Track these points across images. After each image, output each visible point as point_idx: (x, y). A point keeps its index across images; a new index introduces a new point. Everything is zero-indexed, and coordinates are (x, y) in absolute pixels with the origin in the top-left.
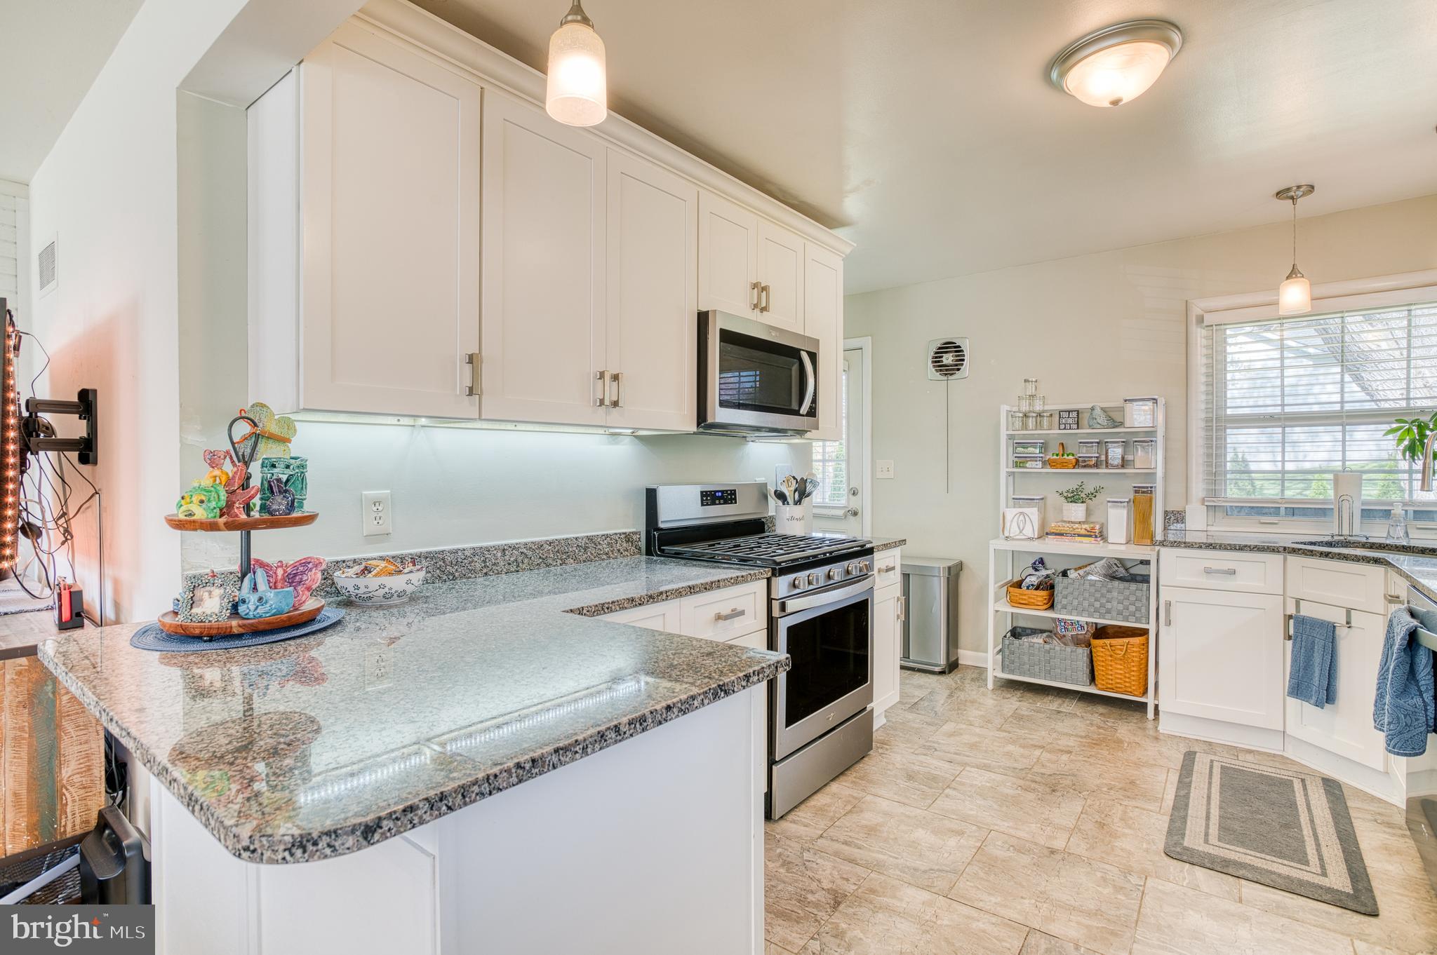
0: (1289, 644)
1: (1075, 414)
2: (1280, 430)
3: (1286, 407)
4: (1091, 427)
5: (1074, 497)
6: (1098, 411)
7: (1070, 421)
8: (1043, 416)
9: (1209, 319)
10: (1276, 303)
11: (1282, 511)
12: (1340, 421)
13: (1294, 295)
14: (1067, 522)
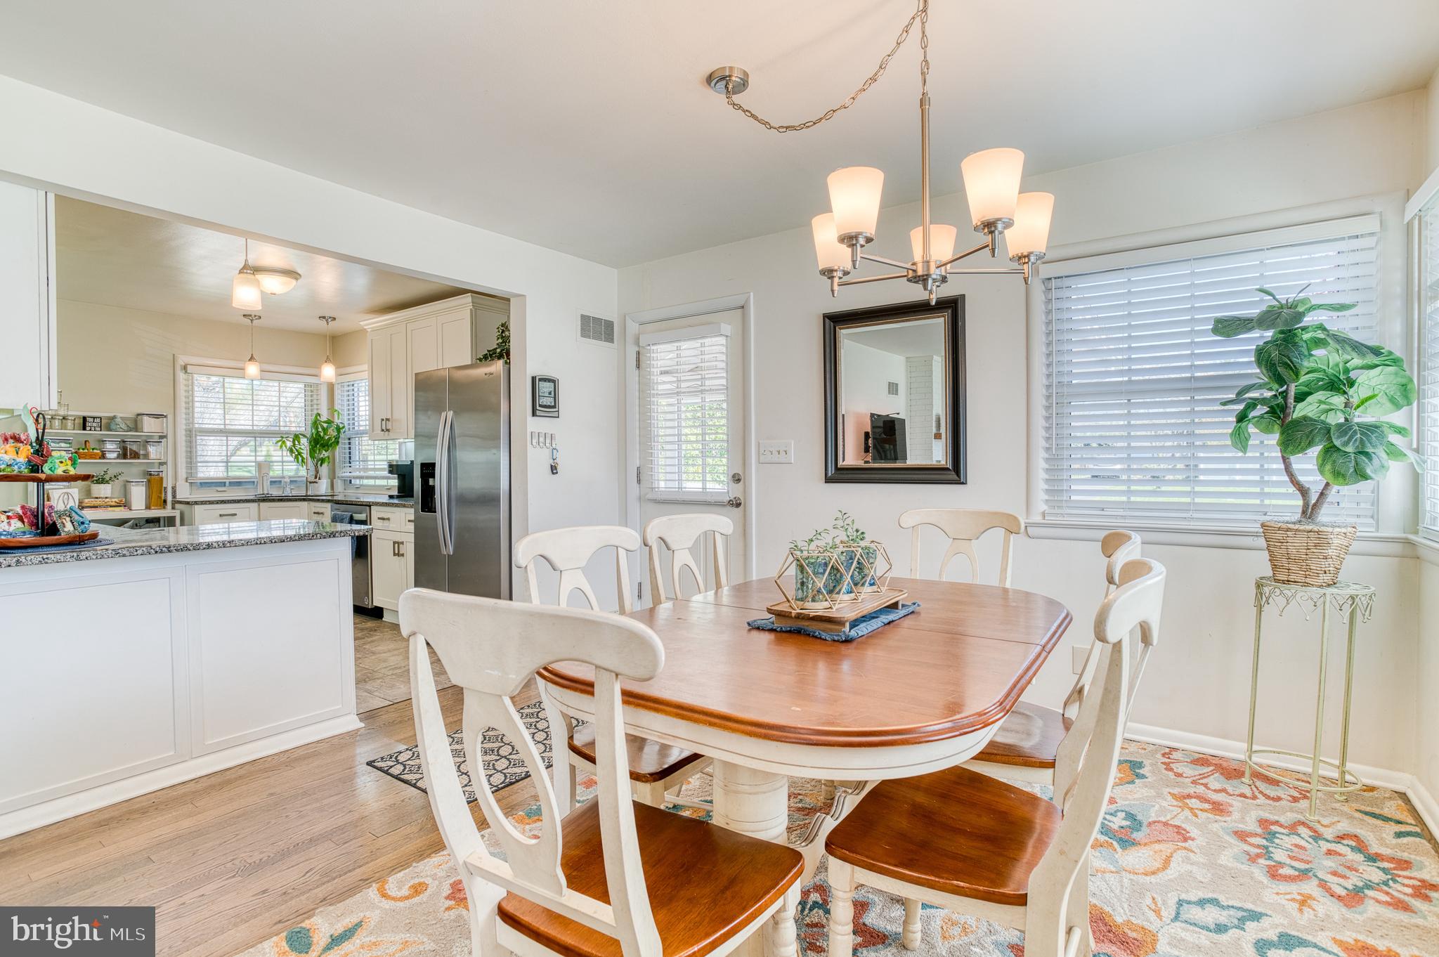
1: (98, 420)
2: (225, 438)
3: (227, 426)
4: (110, 430)
6: (118, 420)
7: (95, 425)
8: (68, 419)
9: (190, 369)
10: (242, 370)
11: (227, 484)
13: (253, 369)
14: (97, 498)
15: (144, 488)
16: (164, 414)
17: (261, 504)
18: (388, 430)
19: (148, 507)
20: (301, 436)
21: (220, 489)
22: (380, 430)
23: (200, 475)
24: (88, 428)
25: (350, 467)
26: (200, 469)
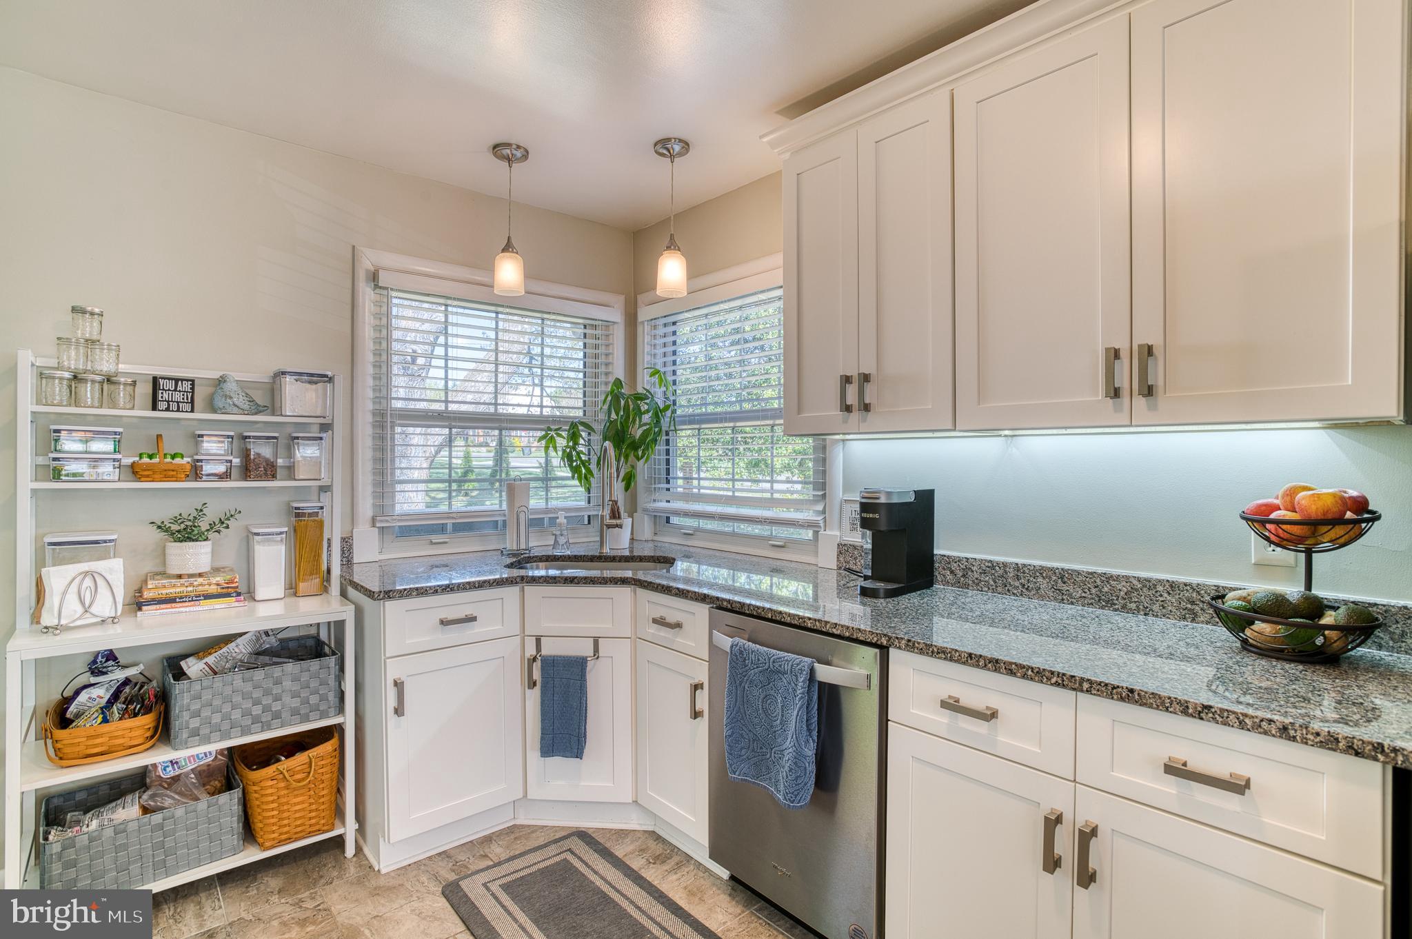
0: (534, 696)
1: (186, 386)
2: (446, 431)
3: (449, 405)
4: (214, 410)
5: (187, 533)
6: (230, 387)
7: (178, 396)
8: (118, 383)
9: (384, 279)
11: (449, 527)
12: (497, 425)
13: (509, 273)
14: (180, 576)
15: (284, 547)
16: (329, 374)
17: (530, 589)
19: (292, 590)
21: (436, 538)
23: (399, 509)
24: (162, 405)
25: (668, 489)
26: (399, 497)
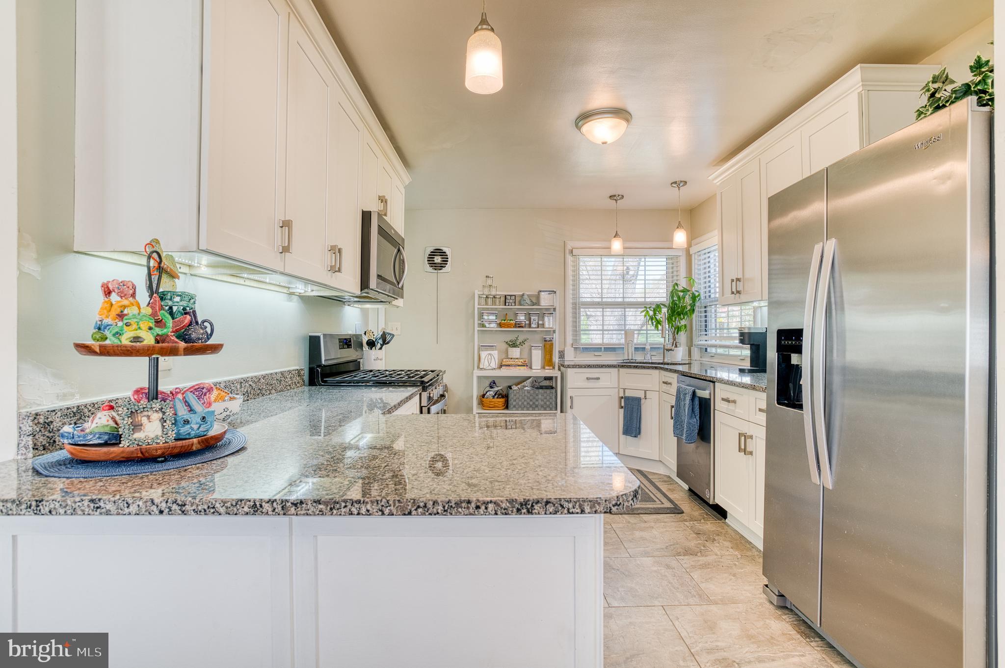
0: (622, 411)
1: (514, 297)
2: (601, 310)
3: (603, 299)
4: (520, 305)
5: (513, 345)
6: (526, 297)
8: (496, 298)
9: (575, 252)
10: (610, 248)
11: (603, 349)
12: (623, 307)
13: (617, 245)
14: (511, 358)
15: (540, 352)
16: (555, 290)
17: (621, 370)
18: (738, 292)
19: (543, 368)
20: (662, 306)
21: (596, 354)
22: (730, 292)
23: (583, 341)
24: (507, 304)
26: (583, 337)
